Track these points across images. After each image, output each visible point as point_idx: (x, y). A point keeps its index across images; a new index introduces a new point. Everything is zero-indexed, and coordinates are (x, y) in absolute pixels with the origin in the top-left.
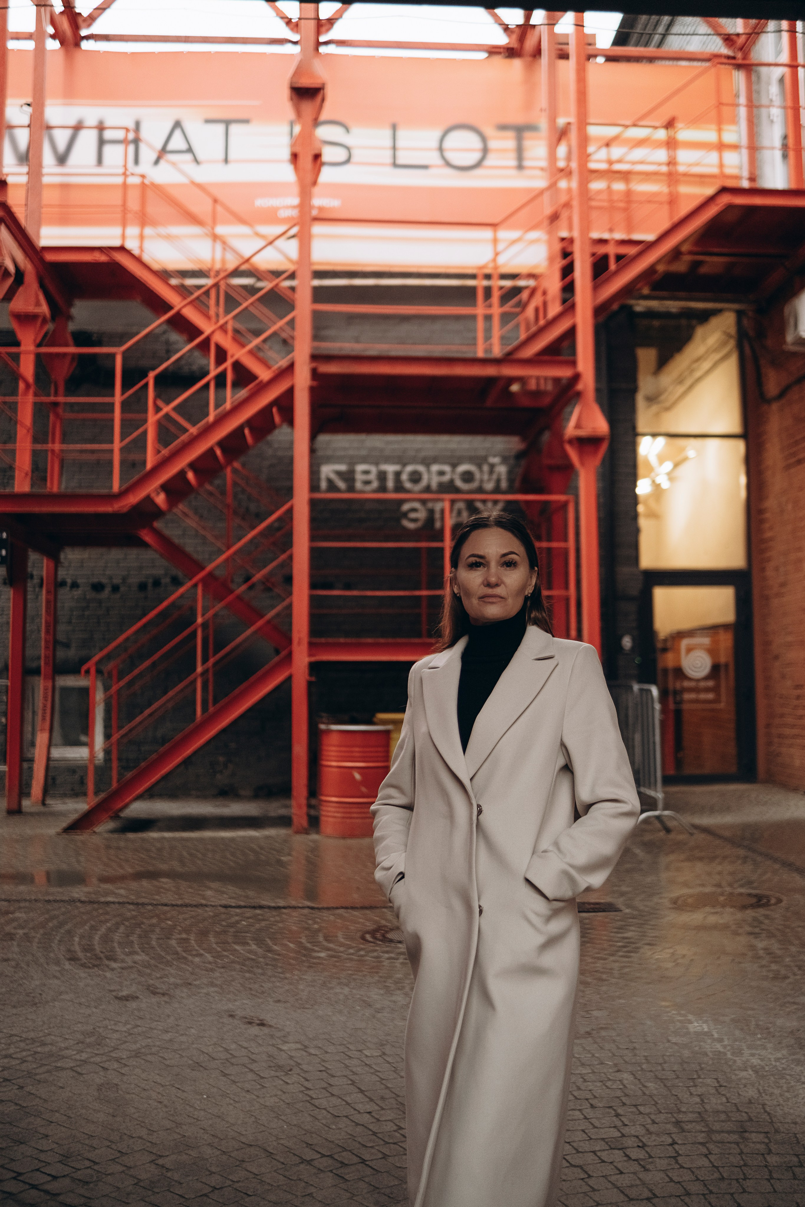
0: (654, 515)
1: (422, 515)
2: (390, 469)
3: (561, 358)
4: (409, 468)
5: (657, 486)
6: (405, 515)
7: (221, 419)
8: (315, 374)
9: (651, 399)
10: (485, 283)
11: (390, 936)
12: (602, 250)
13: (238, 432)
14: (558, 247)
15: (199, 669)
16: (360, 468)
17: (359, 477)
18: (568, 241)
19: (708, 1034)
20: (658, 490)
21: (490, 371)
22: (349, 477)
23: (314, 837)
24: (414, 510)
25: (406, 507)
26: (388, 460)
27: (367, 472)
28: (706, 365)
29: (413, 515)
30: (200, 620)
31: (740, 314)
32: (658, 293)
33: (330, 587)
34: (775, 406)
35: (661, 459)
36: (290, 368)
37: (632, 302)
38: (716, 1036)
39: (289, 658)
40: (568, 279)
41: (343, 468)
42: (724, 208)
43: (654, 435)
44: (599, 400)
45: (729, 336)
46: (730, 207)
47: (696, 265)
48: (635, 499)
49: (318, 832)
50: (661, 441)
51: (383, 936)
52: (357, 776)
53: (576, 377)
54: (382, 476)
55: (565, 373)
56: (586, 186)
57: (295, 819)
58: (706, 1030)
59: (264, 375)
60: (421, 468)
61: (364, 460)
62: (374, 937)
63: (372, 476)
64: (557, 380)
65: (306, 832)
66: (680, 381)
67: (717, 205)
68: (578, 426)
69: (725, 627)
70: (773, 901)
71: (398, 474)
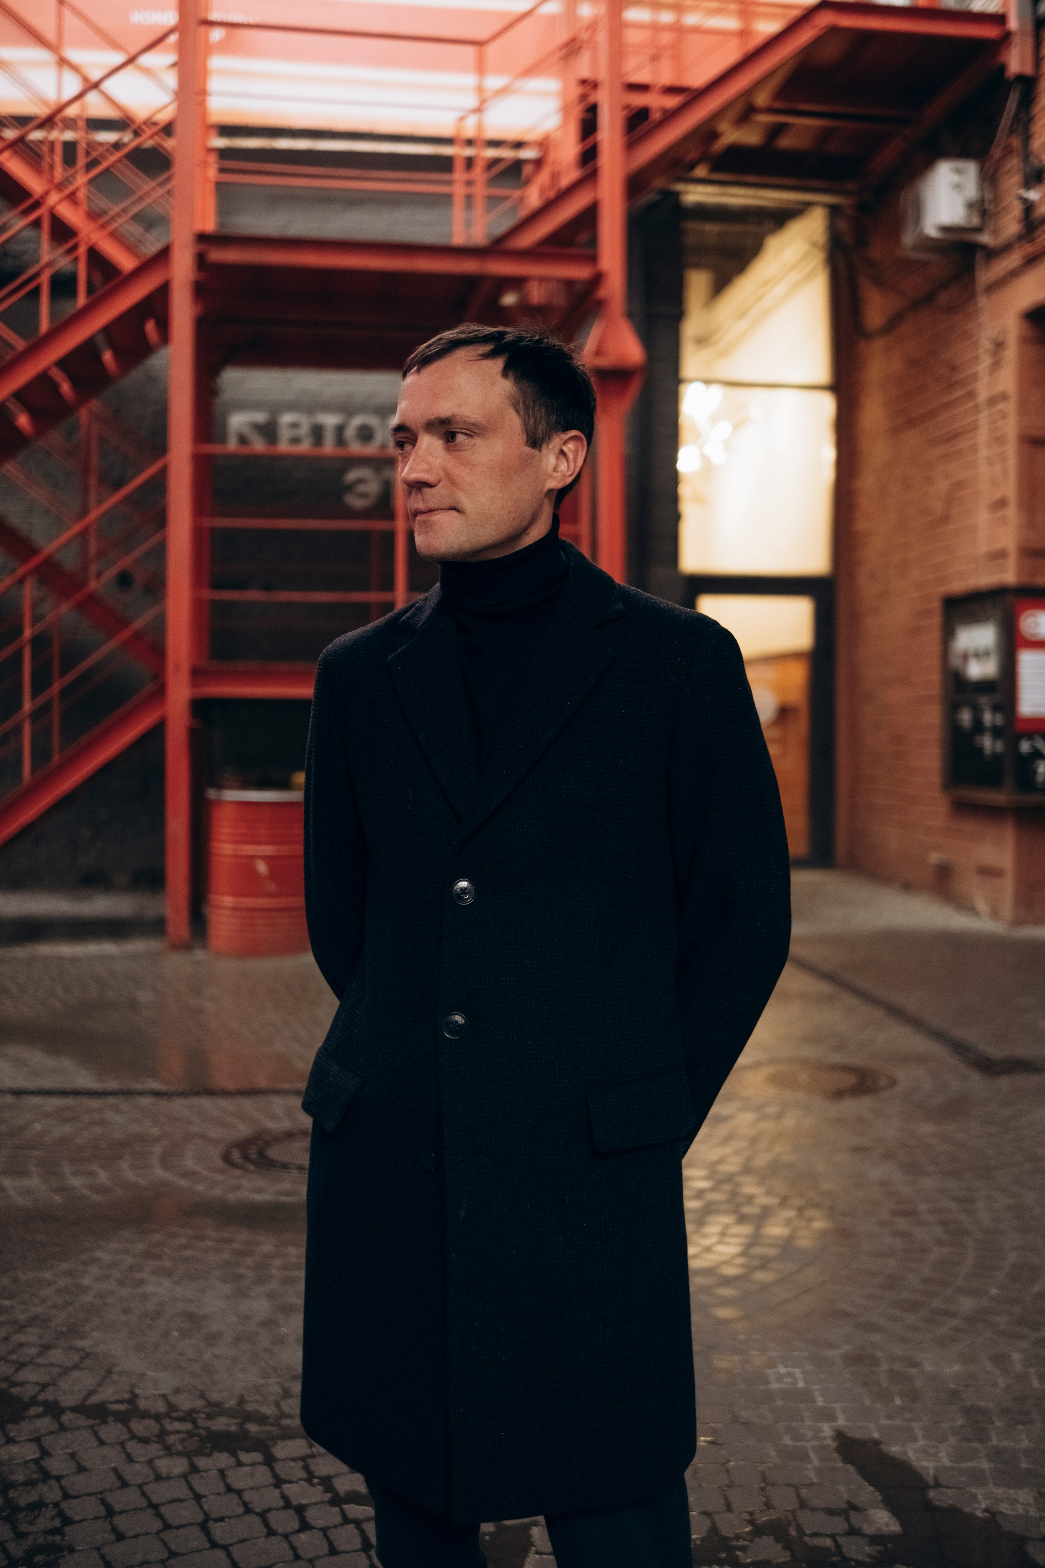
0: (701, 500)
1: (373, 487)
2: (330, 420)
3: (574, 251)
4: (357, 421)
5: (706, 459)
6: (350, 488)
7: (59, 329)
8: (201, 261)
9: (702, 341)
10: (469, 152)
11: (273, 1153)
12: (639, 100)
13: (88, 350)
14: (575, 91)
15: (27, 706)
16: (287, 418)
17: (285, 434)
18: (590, 85)
19: (805, 1396)
20: (708, 468)
21: (469, 266)
22: (269, 431)
23: (200, 954)
24: (361, 481)
25: (352, 475)
26: (328, 407)
27: (294, 425)
28: (779, 290)
29: (362, 488)
30: (28, 633)
31: (834, 211)
32: (717, 176)
33: (241, 586)
34: (878, 345)
35: (714, 420)
36: (164, 254)
37: (680, 187)
38: (820, 1402)
39: (160, 692)
40: (589, 141)
41: (260, 417)
42: (824, 31)
43: (708, 382)
44: (630, 315)
45: (814, 244)
46: (833, 31)
47: (776, 131)
48: (674, 478)
49: (205, 945)
50: (716, 391)
51: (261, 1154)
52: (262, 867)
53: (598, 279)
54: (317, 432)
55: (580, 272)
56: (620, 14)
57: (171, 929)
58: (801, 1385)
59: (126, 263)
60: (372, 421)
61: (292, 406)
62: (246, 1157)
63: (304, 430)
64: (569, 283)
65: (186, 947)
66: (742, 315)
67: (815, 27)
68: (598, 353)
69: (795, 656)
70: (883, 1082)
71: (340, 430)
